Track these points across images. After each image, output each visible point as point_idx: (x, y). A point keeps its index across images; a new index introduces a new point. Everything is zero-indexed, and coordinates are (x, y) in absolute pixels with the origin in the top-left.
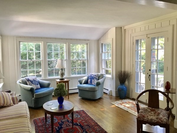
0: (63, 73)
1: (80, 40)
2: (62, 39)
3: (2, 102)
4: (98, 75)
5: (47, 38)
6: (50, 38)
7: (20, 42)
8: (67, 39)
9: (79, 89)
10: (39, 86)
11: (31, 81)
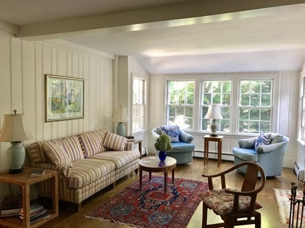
0: (215, 126)
1: (257, 73)
2: (224, 74)
3: (112, 145)
4: (270, 136)
5: (201, 74)
6: (207, 74)
7: (168, 81)
8: (232, 73)
9: (235, 157)
10: (177, 139)
11: (165, 130)
